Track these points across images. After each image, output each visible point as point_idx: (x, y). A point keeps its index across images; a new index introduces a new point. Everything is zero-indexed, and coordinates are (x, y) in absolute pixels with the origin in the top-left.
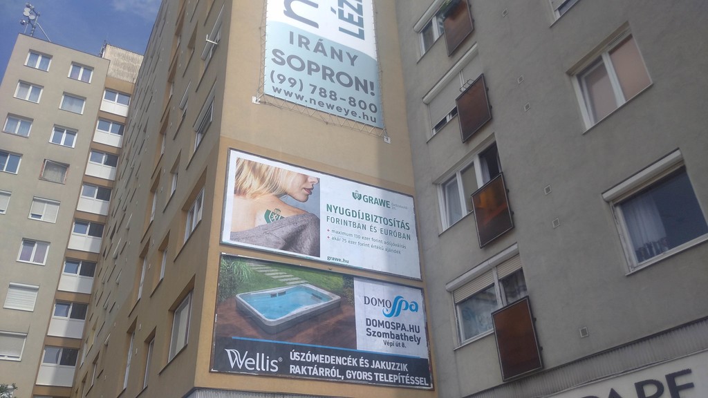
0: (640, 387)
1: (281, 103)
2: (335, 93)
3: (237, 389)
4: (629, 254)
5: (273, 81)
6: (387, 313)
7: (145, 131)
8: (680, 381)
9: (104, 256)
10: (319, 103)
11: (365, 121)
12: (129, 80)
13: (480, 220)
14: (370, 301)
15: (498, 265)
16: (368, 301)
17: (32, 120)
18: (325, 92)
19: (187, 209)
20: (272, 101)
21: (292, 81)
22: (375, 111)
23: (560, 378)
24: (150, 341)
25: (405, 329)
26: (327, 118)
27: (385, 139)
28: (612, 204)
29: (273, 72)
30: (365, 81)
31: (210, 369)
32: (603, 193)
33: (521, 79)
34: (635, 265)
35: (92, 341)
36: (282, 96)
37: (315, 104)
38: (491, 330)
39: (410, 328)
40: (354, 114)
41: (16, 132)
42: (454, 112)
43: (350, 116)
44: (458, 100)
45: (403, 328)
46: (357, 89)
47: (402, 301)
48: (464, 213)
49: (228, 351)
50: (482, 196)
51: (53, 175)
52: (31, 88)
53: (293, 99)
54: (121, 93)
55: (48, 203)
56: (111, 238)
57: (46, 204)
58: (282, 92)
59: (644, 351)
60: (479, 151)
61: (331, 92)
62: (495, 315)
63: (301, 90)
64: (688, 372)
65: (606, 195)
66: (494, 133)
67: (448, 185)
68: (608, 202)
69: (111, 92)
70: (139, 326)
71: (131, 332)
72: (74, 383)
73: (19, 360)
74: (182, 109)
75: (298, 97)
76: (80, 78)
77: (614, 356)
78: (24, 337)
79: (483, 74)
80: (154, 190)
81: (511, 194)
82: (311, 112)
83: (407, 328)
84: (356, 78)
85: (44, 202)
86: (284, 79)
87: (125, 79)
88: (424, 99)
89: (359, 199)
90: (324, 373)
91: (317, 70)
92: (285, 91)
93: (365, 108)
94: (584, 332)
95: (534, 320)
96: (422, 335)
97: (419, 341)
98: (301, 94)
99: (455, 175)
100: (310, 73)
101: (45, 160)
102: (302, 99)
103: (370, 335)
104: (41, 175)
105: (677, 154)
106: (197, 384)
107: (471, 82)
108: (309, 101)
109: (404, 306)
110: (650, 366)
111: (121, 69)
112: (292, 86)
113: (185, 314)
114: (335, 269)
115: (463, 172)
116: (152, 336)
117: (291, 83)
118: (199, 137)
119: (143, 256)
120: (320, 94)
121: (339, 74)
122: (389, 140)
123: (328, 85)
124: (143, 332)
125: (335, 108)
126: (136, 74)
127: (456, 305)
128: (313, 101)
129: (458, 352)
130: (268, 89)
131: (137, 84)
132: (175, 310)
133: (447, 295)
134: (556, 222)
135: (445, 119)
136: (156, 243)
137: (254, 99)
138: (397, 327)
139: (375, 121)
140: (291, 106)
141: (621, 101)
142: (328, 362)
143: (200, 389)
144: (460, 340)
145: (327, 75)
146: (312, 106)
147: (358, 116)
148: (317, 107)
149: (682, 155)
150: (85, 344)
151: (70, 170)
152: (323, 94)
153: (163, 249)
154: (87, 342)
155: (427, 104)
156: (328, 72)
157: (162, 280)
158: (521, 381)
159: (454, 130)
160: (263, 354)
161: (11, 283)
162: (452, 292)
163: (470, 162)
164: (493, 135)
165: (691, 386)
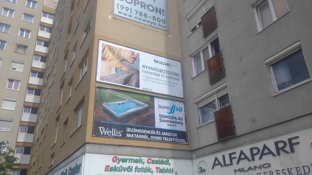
0: (276, 144)
1: (122, 19)
2: (146, 14)
3: (104, 143)
4: (275, 87)
5: (118, 9)
6: (168, 112)
7: (61, 31)
8: (294, 141)
9: (44, 87)
10: (139, 18)
11: (160, 27)
12: (53, 8)
13: (210, 73)
14: (161, 107)
15: (217, 92)
16: (160, 107)
17: (10, 26)
18: (142, 14)
19: (81, 66)
20: (118, 17)
21: (127, 8)
22: (165, 23)
23: (242, 140)
24: (66, 123)
25: (176, 119)
26: (143, 26)
27: (169, 36)
28: (268, 65)
29: (118, 4)
30: (160, 9)
31: (92, 135)
32: (265, 60)
33: (230, 8)
34: (277, 92)
35: (41, 123)
36: (122, 15)
37: (137, 19)
38: (213, 120)
39: (179, 119)
40: (155, 24)
41: (3, 31)
42: (200, 24)
43: (153, 25)
44: (202, 18)
45: (176, 118)
46: (156, 12)
47: (175, 107)
48: (203, 69)
49: (100, 127)
50: (212, 62)
51: (20, 51)
52: (9, 11)
53: (127, 17)
54: (50, 14)
55: (19, 63)
56: (47, 79)
57: (18, 64)
58: (122, 13)
59: (279, 129)
60: (211, 41)
61: (145, 14)
62: (215, 113)
63: (131, 13)
64: (297, 137)
65: (266, 61)
66: (217, 33)
67: (196, 57)
68: (267, 64)
69: (45, 13)
70: (61, 117)
71: (58, 119)
72: (34, 141)
73: (9, 131)
74: (78, 21)
75: (130, 16)
76: (31, 7)
77: (266, 130)
78: (11, 121)
79: (213, 6)
80: (66, 58)
81: (224, 61)
82: (136, 23)
83: (177, 118)
84: (156, 7)
85: (17, 63)
86: (123, 8)
87: (51, 7)
88: (187, 18)
89: (157, 63)
90: (141, 137)
91: (138, 3)
92: (124, 13)
93: (160, 21)
94: (253, 120)
95: (232, 115)
96: (184, 121)
97: (182, 124)
98: (131, 14)
99: (200, 52)
100: (135, 5)
101: (17, 44)
102: (131, 17)
103: (161, 121)
104: (15, 51)
105: (298, 43)
106: (87, 141)
107: (208, 10)
108: (134, 18)
109: (176, 109)
110: (281, 135)
111: (49, 3)
112: (127, 11)
113: (81, 112)
114: (146, 93)
115: (203, 51)
116: (67, 121)
117: (126, 9)
118: (85, 34)
119: (62, 87)
120: (140, 15)
121: (148, 5)
122: (171, 36)
123: (143, 11)
124: (63, 119)
125: (146, 21)
126: (56, 5)
127: (199, 109)
128: (136, 18)
129: (199, 129)
130: (116, 12)
131: (57, 9)
132: (76, 110)
133: (195, 105)
134: (243, 73)
135: (196, 26)
136: (67, 81)
137: (110, 17)
138: (173, 118)
139: (164, 27)
140: (127, 20)
141: (275, 19)
142: (143, 132)
143: (88, 143)
144: (200, 124)
145: (143, 6)
146: (136, 20)
147: (157, 25)
148: (138, 20)
149: (300, 43)
150: (38, 125)
151: (28, 48)
152: (141, 15)
153: (70, 84)
154: (38, 124)
155: (188, 20)
156: (143, 4)
157: (70, 97)
158: (226, 141)
159: (200, 32)
160: (115, 129)
161: (4, 98)
162: (197, 103)
163: (206, 47)
164: (217, 34)
165: (298, 143)
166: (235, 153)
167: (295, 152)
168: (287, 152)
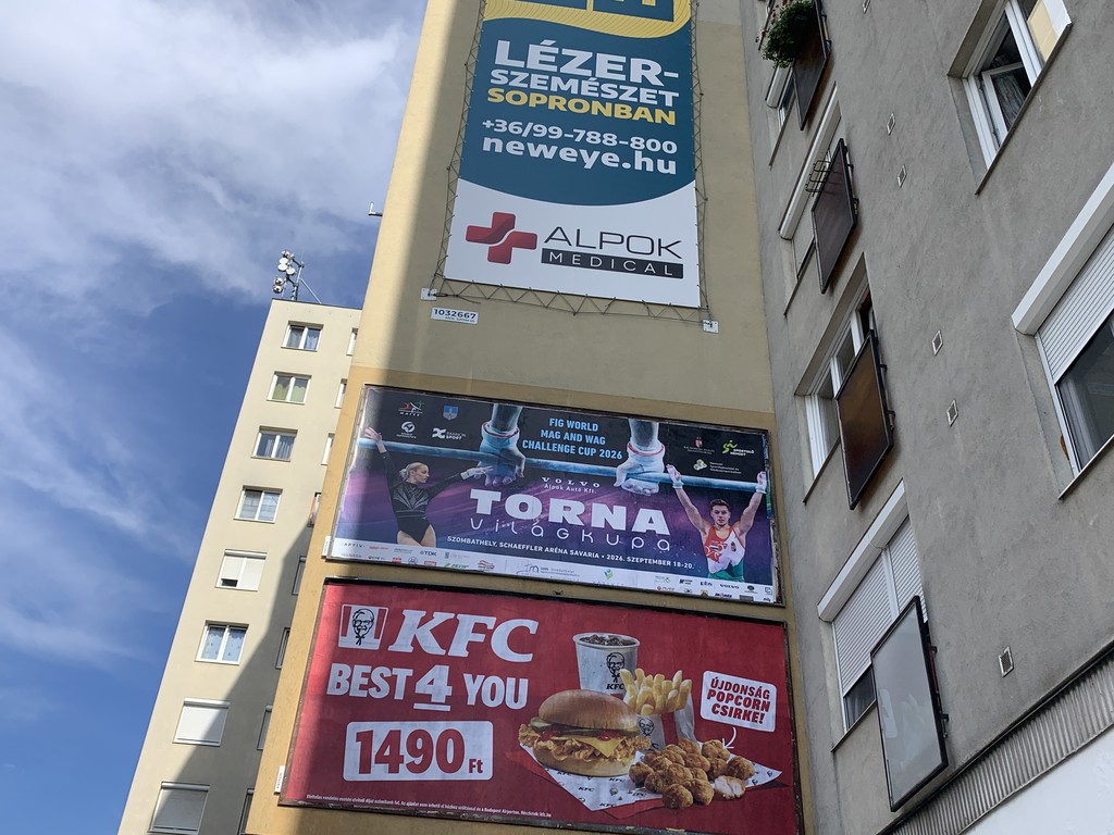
15: (889, 541)
17: (296, 432)
27: (707, 327)
28: (1037, 337)
33: (891, 123)
41: (274, 455)
44: (813, 210)
52: (293, 381)
62: (875, 656)
66: (862, 255)
79: (841, 140)
81: (891, 371)
99: (830, 369)
101: (316, 494)
122: (715, 325)
129: (838, 755)
130: (452, 270)
133: (823, 632)
134: (952, 412)
137: (424, 293)
155: (790, 240)
162: (833, 621)
164: (862, 259)
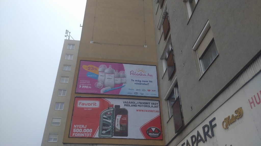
0: (204, 128)
8: (213, 124)
15: (175, 86)
27: (145, 46)
31: (69, 136)
32: (193, 47)
44: (163, 24)
62: (173, 107)
64: (214, 119)
79: (167, 12)
81: (175, 56)
88: (158, 28)
94: (191, 107)
105: (208, 22)
114: (120, 97)
129: (168, 123)
134: (184, 64)
137: (91, 42)
158: (181, 132)
164: (170, 35)
165: (215, 125)
166: (184, 144)
167: (215, 136)
168: (210, 137)
